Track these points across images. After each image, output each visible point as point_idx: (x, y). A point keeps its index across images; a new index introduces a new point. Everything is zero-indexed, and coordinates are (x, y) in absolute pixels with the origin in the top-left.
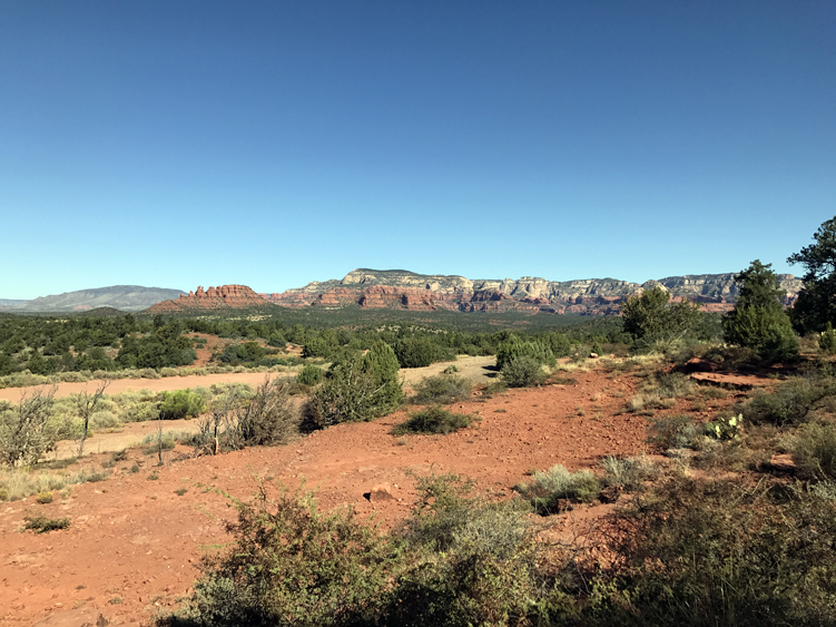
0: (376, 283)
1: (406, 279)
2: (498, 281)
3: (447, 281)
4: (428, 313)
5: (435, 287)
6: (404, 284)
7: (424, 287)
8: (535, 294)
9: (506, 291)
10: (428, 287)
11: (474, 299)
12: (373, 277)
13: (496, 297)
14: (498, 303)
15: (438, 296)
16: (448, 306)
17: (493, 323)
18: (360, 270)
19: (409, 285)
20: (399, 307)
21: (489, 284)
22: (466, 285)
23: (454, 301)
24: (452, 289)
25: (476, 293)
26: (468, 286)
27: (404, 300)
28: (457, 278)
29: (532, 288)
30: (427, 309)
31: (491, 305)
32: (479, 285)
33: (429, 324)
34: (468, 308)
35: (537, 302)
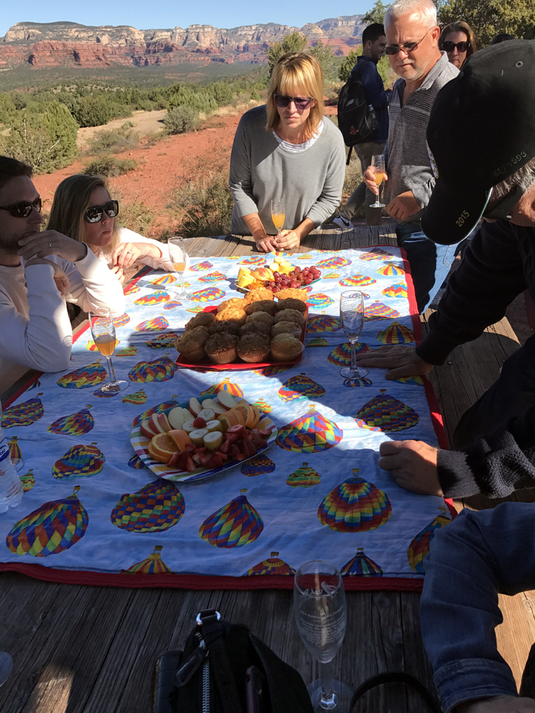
0: (42, 38)
1: (73, 32)
2: (168, 30)
3: (117, 32)
4: (103, 70)
5: (105, 39)
6: (71, 38)
7: (94, 40)
8: (205, 43)
9: (177, 41)
10: (98, 40)
11: (148, 52)
12: (37, 32)
13: (168, 49)
14: (171, 54)
15: (110, 50)
16: (122, 61)
17: (169, 76)
18: (21, 24)
19: (77, 38)
20: (72, 64)
21: (159, 34)
22: (137, 37)
23: (127, 54)
24: (123, 41)
25: (148, 45)
26: (139, 37)
27: (76, 56)
28: (126, 28)
29: (202, 37)
30: (101, 65)
31: (165, 57)
32: (150, 35)
33: (106, 81)
34: (143, 62)
35: (208, 51)
